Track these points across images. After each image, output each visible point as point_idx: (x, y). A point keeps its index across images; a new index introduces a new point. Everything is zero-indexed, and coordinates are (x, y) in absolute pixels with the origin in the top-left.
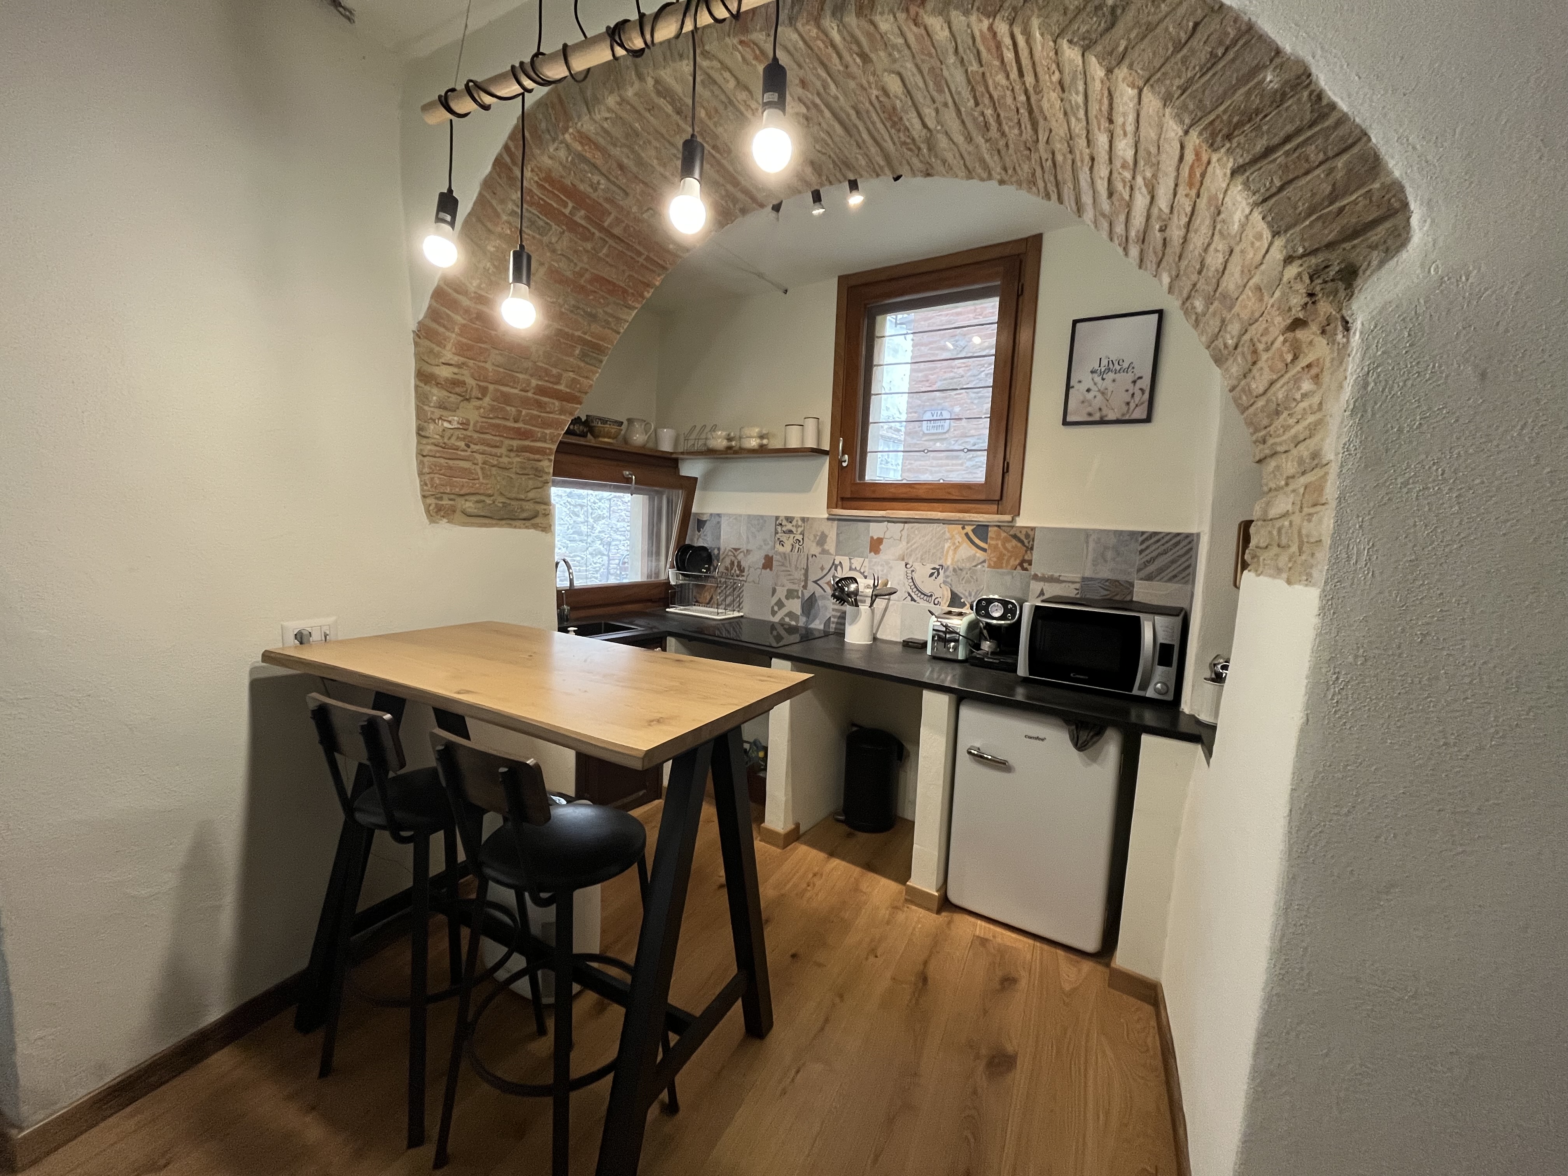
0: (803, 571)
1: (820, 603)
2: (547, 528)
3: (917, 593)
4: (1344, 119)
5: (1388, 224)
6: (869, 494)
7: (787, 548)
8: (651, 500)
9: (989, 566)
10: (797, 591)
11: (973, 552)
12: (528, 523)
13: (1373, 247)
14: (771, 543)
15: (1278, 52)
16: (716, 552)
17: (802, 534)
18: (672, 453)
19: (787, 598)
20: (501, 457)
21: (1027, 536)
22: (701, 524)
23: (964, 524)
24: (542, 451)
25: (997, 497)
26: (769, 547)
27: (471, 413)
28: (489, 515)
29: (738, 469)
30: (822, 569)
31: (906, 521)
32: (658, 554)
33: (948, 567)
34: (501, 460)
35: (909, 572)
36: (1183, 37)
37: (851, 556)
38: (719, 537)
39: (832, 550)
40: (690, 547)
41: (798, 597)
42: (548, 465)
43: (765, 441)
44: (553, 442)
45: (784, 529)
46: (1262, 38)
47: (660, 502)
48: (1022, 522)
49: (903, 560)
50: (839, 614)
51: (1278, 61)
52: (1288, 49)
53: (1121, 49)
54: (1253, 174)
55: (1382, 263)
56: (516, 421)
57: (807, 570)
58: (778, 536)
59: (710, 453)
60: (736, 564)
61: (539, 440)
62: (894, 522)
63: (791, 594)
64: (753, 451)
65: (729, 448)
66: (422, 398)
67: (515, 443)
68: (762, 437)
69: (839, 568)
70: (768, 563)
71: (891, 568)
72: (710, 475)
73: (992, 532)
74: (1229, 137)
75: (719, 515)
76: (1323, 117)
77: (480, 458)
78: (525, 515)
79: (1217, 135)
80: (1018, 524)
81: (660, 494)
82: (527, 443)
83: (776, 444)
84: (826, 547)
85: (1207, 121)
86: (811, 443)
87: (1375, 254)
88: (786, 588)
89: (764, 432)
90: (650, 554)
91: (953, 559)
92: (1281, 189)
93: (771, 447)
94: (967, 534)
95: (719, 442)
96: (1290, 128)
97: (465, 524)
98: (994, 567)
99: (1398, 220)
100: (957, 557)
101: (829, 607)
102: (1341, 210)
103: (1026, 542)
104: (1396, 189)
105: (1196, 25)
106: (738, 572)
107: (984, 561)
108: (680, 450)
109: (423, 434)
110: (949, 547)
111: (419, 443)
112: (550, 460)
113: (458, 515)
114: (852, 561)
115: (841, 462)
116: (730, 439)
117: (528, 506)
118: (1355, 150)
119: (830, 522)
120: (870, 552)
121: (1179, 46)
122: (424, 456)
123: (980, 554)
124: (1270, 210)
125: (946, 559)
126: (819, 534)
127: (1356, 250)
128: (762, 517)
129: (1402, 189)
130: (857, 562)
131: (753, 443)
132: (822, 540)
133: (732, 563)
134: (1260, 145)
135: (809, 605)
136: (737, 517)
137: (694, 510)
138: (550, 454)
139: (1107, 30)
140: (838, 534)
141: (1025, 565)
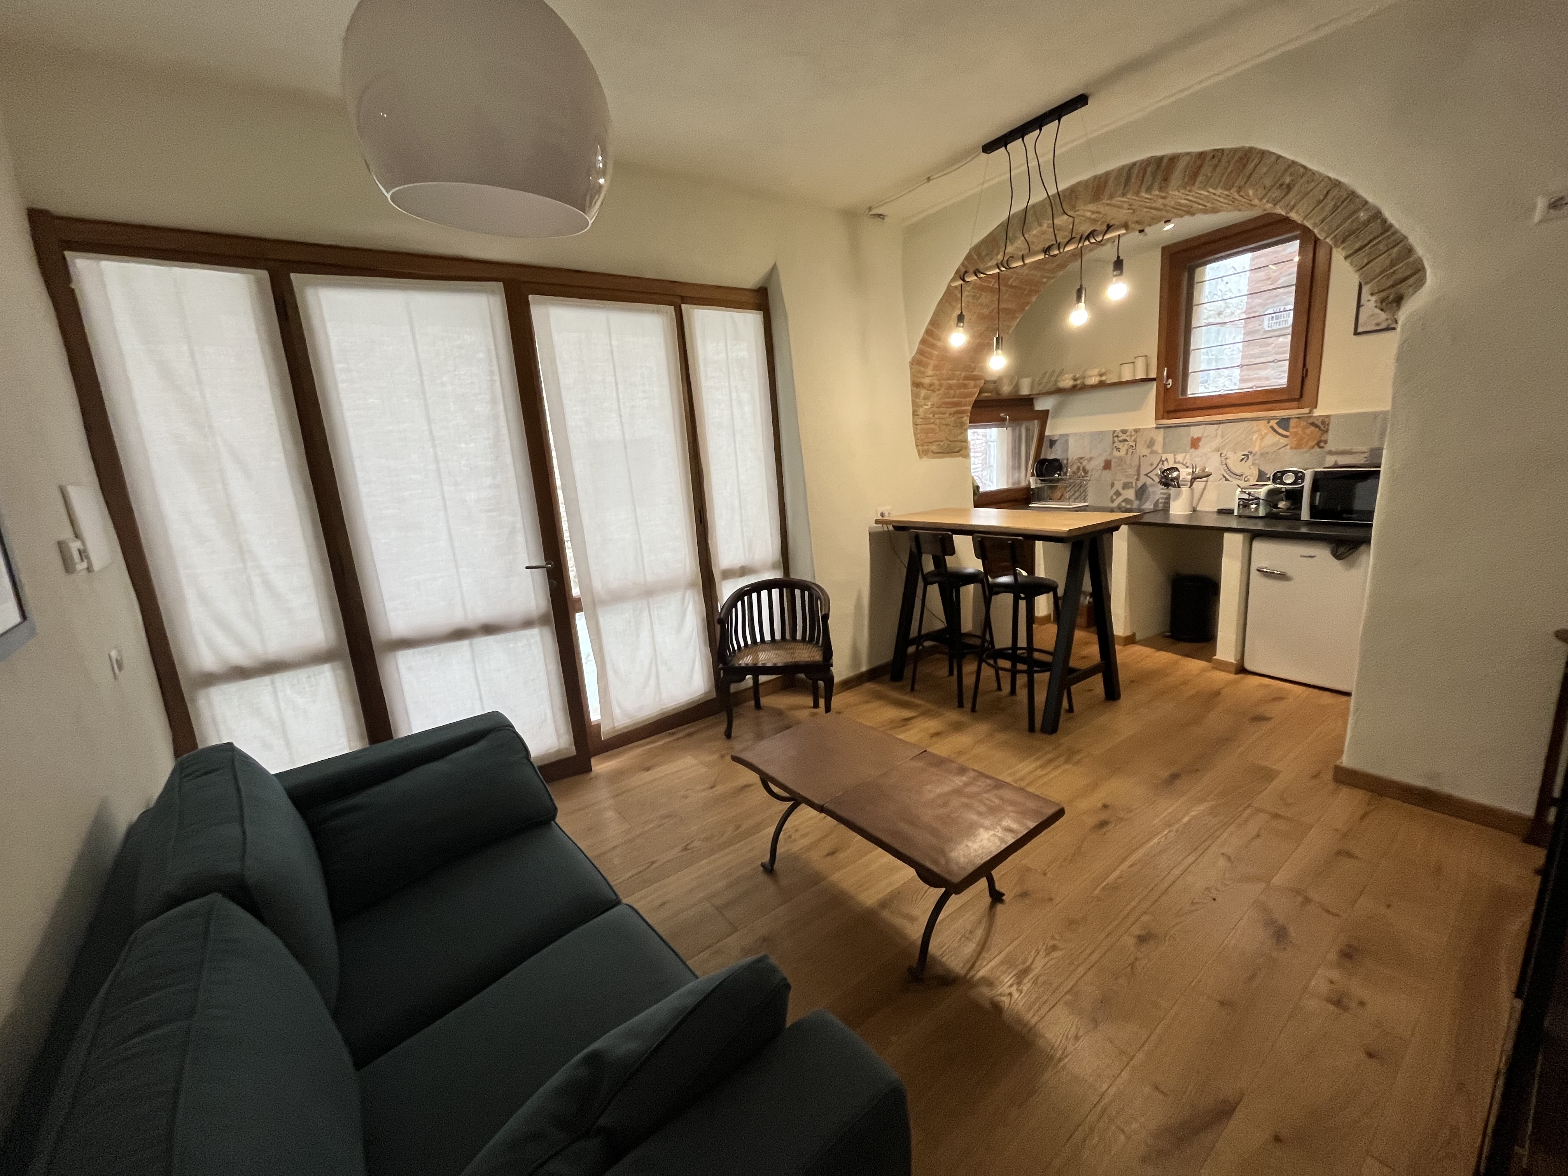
0: (1136, 468)
1: (1150, 489)
2: (967, 456)
3: (1230, 474)
4: (1396, 232)
5: (1417, 276)
6: (1189, 406)
7: (1123, 453)
8: (1013, 430)
9: (1291, 448)
10: (1132, 483)
11: (1277, 439)
12: (958, 454)
13: (1410, 286)
14: (1109, 450)
15: (1366, 202)
16: (1065, 462)
17: (1135, 441)
18: (1030, 395)
19: (1123, 488)
20: (946, 419)
21: (1323, 422)
22: (1052, 443)
23: (1269, 420)
24: (964, 412)
25: (1297, 396)
26: (1108, 453)
27: (935, 398)
28: (942, 451)
29: (1081, 401)
30: (1152, 465)
31: (1220, 423)
32: (1019, 468)
33: (1256, 452)
34: (946, 421)
35: (1223, 459)
36: (1322, 198)
37: (1175, 453)
38: (1067, 450)
39: (1160, 450)
40: (1045, 460)
41: (1133, 487)
42: (966, 419)
43: (1104, 378)
44: (970, 405)
45: (1121, 439)
46: (1358, 197)
47: (1020, 431)
48: (1317, 413)
49: (1218, 451)
50: (1165, 496)
51: (1366, 207)
52: (1370, 200)
53: (1292, 203)
54: (1355, 258)
55: (1415, 292)
56: (954, 398)
57: (1139, 466)
58: (1115, 445)
59: (1059, 391)
60: (1081, 468)
61: (964, 406)
62: (1210, 424)
63: (1126, 486)
64: (1094, 387)
65: (1074, 387)
66: (915, 396)
67: (953, 410)
68: (1101, 375)
69: (1165, 462)
70: (1107, 465)
71: (1208, 458)
72: (1059, 408)
73: (1292, 423)
74: (1343, 242)
75: (1067, 435)
76: (1387, 231)
77: (938, 421)
78: (956, 450)
79: (1338, 241)
80: (1315, 415)
81: (1020, 425)
82: (958, 408)
83: (1112, 378)
84: (1155, 448)
85: (1333, 235)
86: (1141, 375)
87: (1411, 290)
88: (1122, 482)
89: (1103, 370)
90: (1013, 468)
91: (1260, 446)
92: (1367, 264)
93: (1108, 382)
94: (1272, 427)
95: (1066, 382)
96: (1371, 237)
97: (934, 458)
98: (1295, 448)
99: (1420, 273)
100: (1263, 444)
101: (1158, 492)
102: (1394, 272)
103: (1322, 427)
104: (1420, 261)
105: (1328, 193)
106: (1083, 474)
107: (1286, 445)
108: (1035, 392)
109: (915, 413)
110: (1257, 438)
111: (913, 418)
112: (968, 416)
113: (930, 454)
114: (1176, 457)
115: (1165, 385)
116: (1075, 380)
117: (958, 444)
118: (1401, 244)
119: (1157, 430)
120: (1191, 448)
121: (1320, 202)
122: (917, 425)
123: (1283, 441)
124: (1363, 274)
125: (1255, 447)
126: (1149, 439)
127: (1402, 288)
128: (1102, 432)
129: (1422, 261)
130: (1180, 457)
131: (1094, 381)
132: (1151, 444)
133: (1078, 468)
134: (1357, 246)
135: (1141, 492)
136: (1081, 436)
137: (1047, 433)
138: (967, 413)
139: (1285, 196)
140: (1164, 438)
141: (1322, 444)
